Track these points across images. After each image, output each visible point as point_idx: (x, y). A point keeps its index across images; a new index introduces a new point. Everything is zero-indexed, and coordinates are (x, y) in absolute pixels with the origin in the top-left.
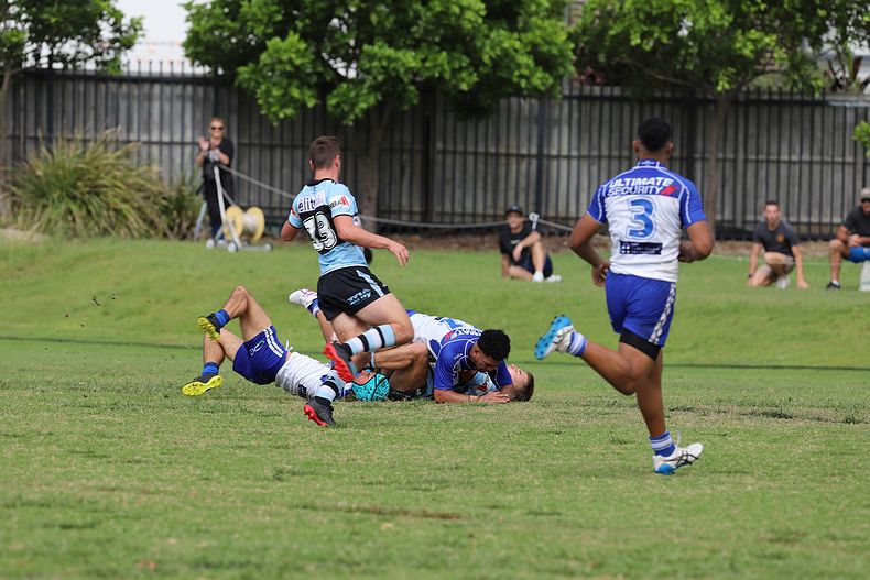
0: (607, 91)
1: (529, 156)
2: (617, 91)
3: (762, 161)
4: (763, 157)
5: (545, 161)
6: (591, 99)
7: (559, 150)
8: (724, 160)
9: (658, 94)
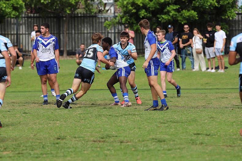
0: (35, 15)
1: (14, 34)
2: (38, 15)
3: (79, 33)
4: (79, 32)
5: (19, 35)
6: (31, 17)
7: (22, 32)
8: (69, 33)
9: (49, 16)
